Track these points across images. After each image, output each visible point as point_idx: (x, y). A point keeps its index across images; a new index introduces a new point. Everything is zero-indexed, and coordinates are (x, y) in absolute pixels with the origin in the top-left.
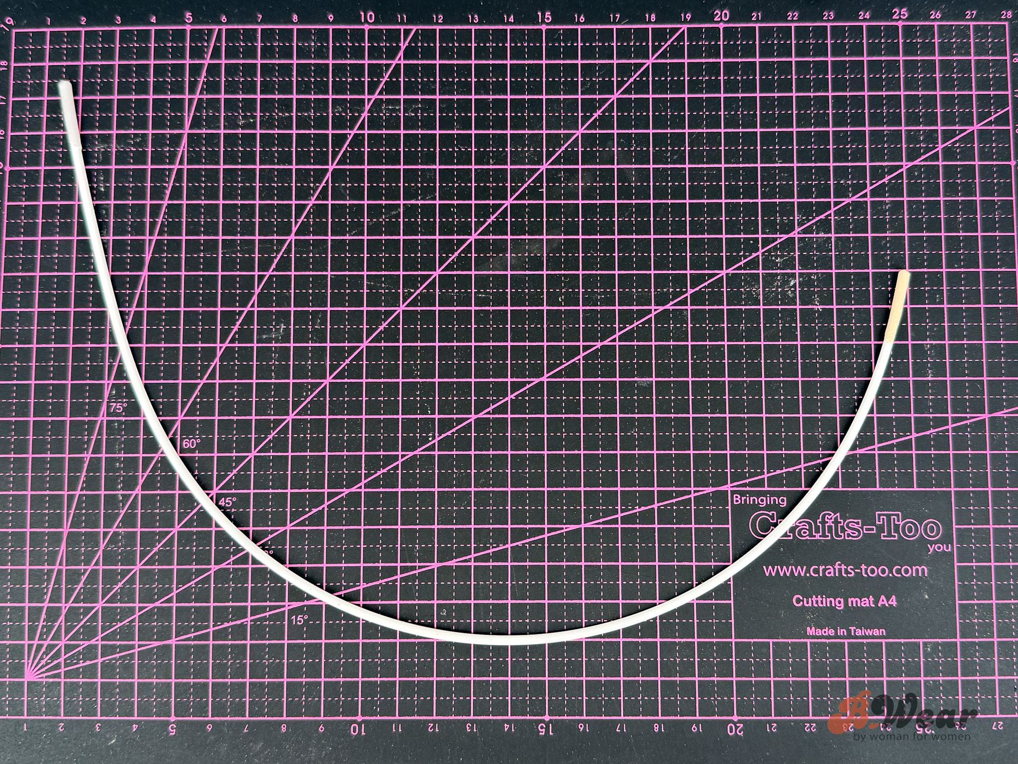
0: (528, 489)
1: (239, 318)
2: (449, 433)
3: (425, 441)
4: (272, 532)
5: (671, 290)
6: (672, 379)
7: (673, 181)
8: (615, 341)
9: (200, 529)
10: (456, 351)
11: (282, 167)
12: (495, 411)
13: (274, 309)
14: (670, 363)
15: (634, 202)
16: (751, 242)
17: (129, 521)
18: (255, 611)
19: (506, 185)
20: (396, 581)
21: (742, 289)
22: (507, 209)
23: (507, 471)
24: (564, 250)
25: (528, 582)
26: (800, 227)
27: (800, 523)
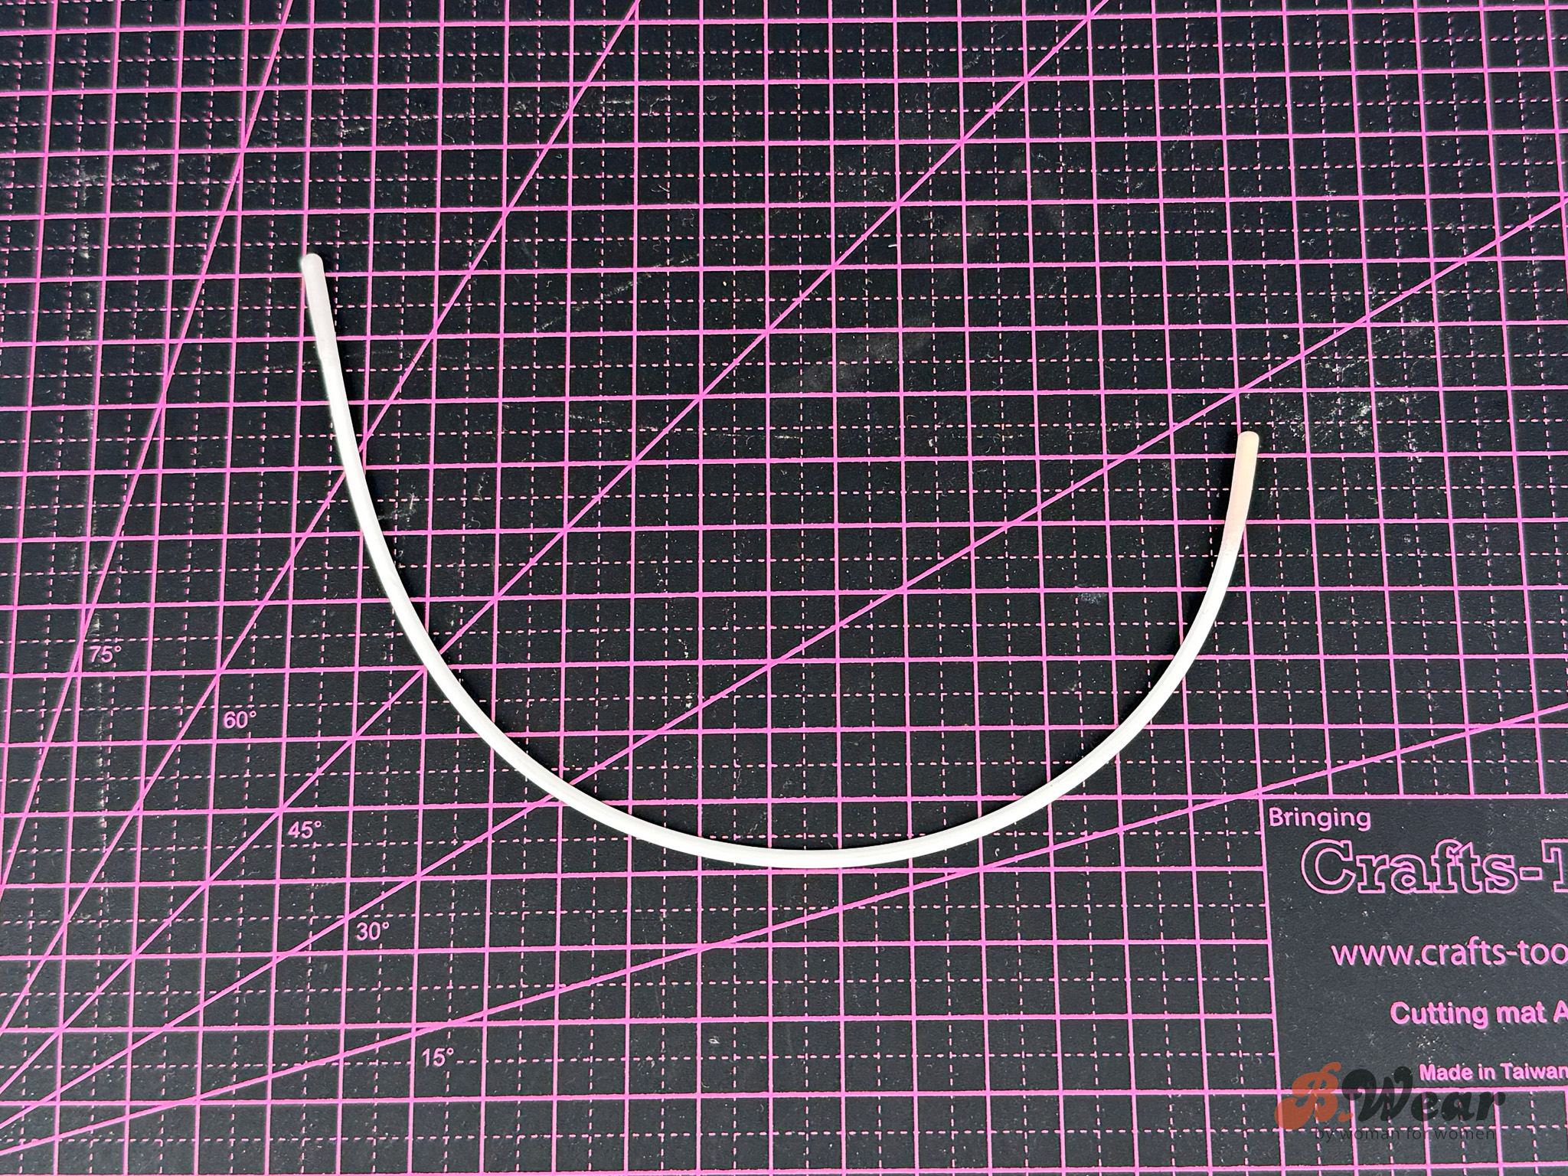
0: (874, 799)
1: (333, 488)
2: (723, 694)
3: (678, 709)
4: (389, 886)
5: (1138, 425)
6: (1145, 589)
7: (1136, 228)
8: (1035, 519)
9: (251, 883)
10: (738, 540)
11: (416, 210)
12: (810, 653)
13: (398, 468)
14: (1140, 560)
15: (1065, 265)
16: (1285, 337)
17: (119, 868)
18: (353, 1040)
19: (828, 236)
20: (623, 979)
21: (1272, 423)
22: (831, 280)
23: (834, 765)
24: (937, 354)
25: (877, 981)
26: (1373, 309)
27: (1398, 862)
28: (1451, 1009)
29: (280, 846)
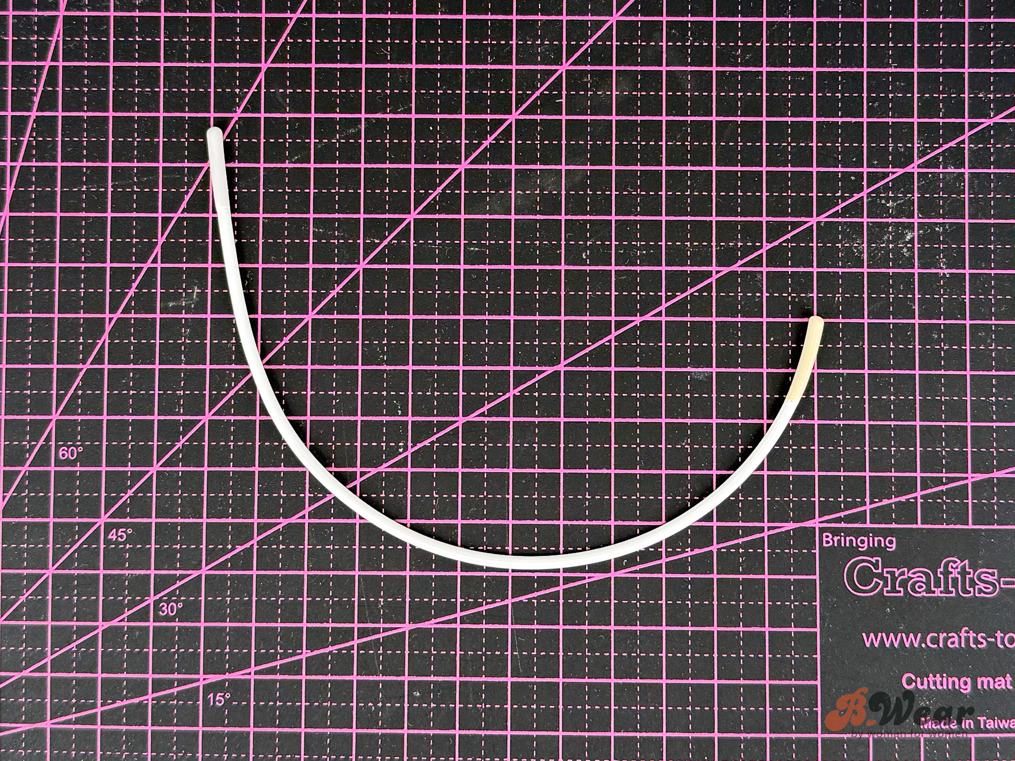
0: (536, 522)
1: (136, 278)
2: (426, 443)
3: (393, 453)
4: (182, 577)
5: (739, 244)
6: (740, 370)
7: (745, 90)
8: (660, 315)
9: (83, 572)
10: (438, 327)
11: (196, 65)
12: (490, 413)
13: (184, 266)
14: (736, 347)
15: (689, 119)
16: (853, 178)
18: (158, 685)
19: (510, 92)
20: (352, 647)
21: (840, 245)
22: (511, 126)
23: (507, 496)
24: (590, 186)
25: (535, 653)
26: (920, 158)
27: (914, 573)
28: (945, 679)
29: (102, 546)
